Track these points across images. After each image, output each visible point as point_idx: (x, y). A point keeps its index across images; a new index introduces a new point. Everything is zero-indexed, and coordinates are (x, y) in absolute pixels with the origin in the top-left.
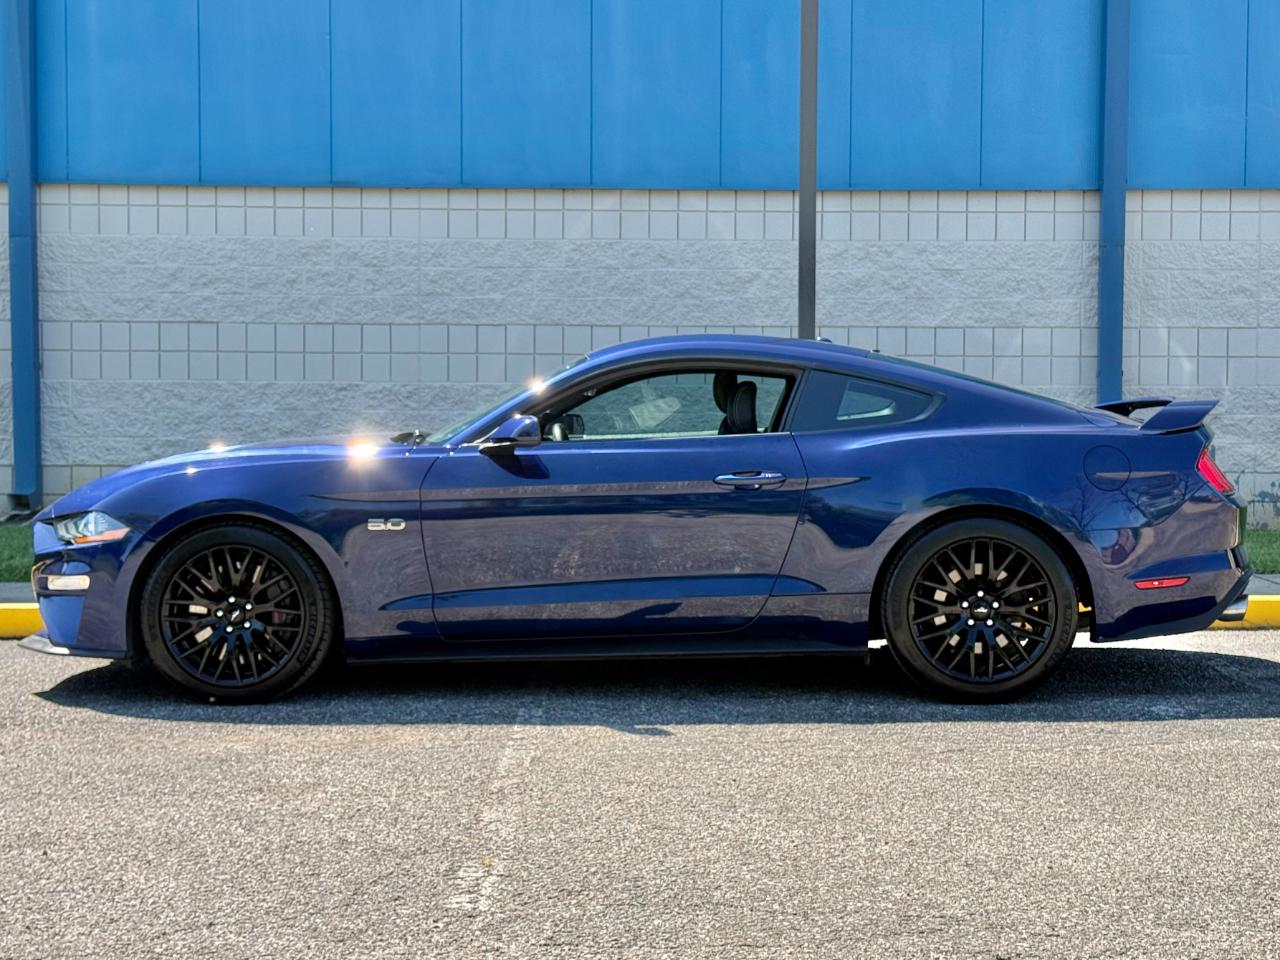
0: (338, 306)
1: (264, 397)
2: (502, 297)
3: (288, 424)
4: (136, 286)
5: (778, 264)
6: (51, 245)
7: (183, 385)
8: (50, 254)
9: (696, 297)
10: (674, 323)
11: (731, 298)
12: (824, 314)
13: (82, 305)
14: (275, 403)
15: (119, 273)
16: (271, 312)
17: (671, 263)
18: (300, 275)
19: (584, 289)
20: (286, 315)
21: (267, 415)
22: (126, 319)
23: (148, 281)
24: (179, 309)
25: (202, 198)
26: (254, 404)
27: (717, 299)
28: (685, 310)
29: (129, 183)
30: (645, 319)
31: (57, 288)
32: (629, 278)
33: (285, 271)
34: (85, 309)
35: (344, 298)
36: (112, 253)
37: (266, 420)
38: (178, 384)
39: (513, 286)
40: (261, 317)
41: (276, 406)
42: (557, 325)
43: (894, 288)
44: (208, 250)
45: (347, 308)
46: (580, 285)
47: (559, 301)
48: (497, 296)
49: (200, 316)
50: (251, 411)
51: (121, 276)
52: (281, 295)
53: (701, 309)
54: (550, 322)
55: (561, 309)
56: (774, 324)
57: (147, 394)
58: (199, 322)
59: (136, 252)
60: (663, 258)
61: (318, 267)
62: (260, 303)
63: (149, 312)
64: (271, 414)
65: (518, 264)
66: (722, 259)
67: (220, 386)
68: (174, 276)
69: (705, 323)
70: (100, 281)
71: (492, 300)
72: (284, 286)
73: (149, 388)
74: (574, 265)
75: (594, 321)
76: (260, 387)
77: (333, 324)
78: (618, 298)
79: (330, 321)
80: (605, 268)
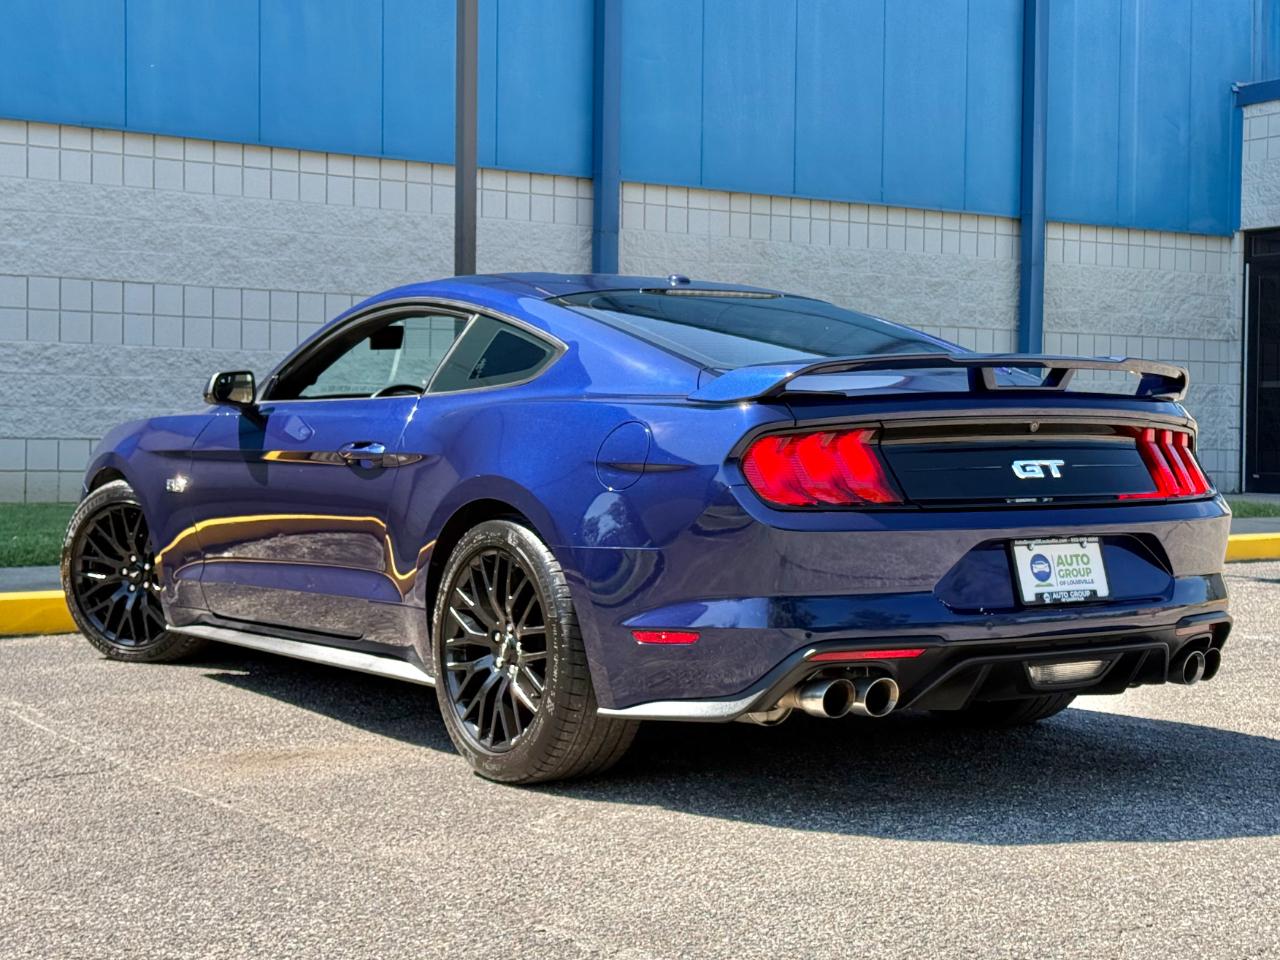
2: (24, 244)
5: (312, 228)
9: (234, 257)
10: (211, 283)
11: (269, 261)
12: (357, 282)
17: (207, 219)
19: (114, 241)
27: (254, 260)
28: (222, 270)
30: (181, 277)
32: (163, 232)
39: (37, 233)
42: (85, 279)
43: (419, 259)
46: (110, 236)
47: (88, 252)
48: (19, 244)
53: (237, 270)
54: (78, 275)
55: (90, 261)
56: (310, 290)
60: (200, 212)
65: (43, 208)
66: (259, 219)
69: (241, 286)
71: (12, 248)
74: (104, 214)
75: (126, 277)
78: (153, 253)
80: (138, 219)
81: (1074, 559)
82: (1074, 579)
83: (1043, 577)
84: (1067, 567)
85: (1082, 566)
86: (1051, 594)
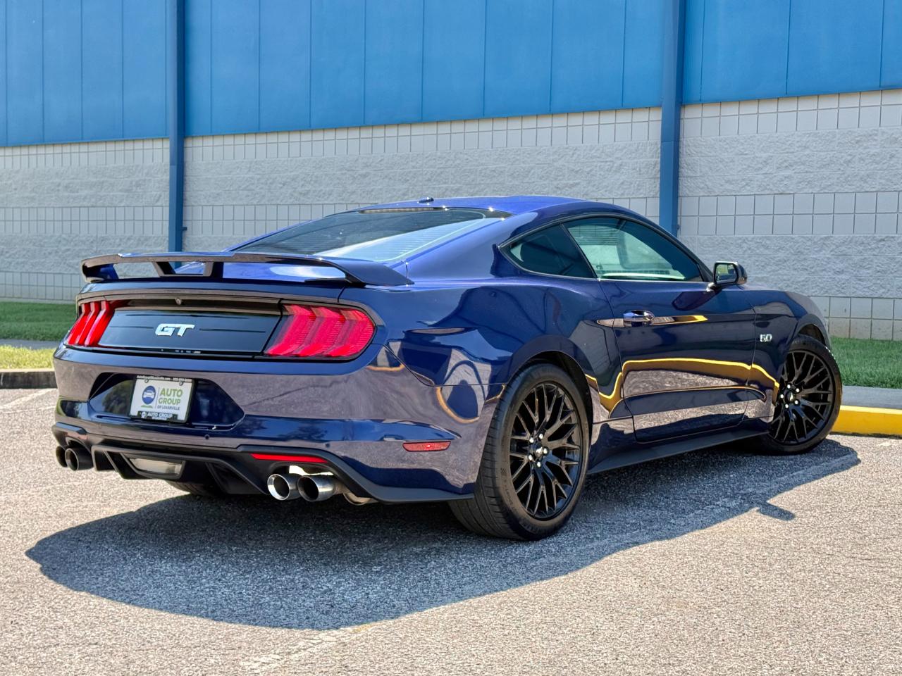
0: (880, 178)
1: (824, 246)
3: (841, 266)
4: (740, 171)
6: (689, 146)
7: (768, 238)
8: (688, 151)
13: (706, 185)
14: (831, 251)
15: (731, 162)
16: (833, 184)
18: (855, 156)
20: (842, 186)
21: (826, 260)
22: (734, 193)
23: (749, 166)
24: (768, 185)
25: (788, 106)
26: (816, 251)
29: (739, 100)
31: (691, 175)
33: (843, 154)
34: (708, 188)
35: (886, 172)
36: (726, 149)
37: (825, 263)
38: (766, 237)
40: (824, 188)
41: (832, 253)
44: (790, 142)
45: (887, 180)
49: (782, 189)
50: (815, 256)
51: (731, 164)
52: (840, 172)
57: (745, 245)
58: (781, 194)
59: (742, 147)
61: (868, 150)
62: (825, 178)
63: (748, 188)
64: (828, 258)
67: (793, 239)
68: (766, 162)
70: (718, 168)
72: (842, 165)
73: (746, 241)
76: (822, 239)
77: (877, 192)
79: (874, 190)
81: (173, 392)
82: (167, 405)
83: (148, 401)
84: (166, 397)
85: (176, 397)
86: (147, 413)
